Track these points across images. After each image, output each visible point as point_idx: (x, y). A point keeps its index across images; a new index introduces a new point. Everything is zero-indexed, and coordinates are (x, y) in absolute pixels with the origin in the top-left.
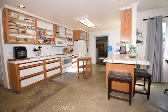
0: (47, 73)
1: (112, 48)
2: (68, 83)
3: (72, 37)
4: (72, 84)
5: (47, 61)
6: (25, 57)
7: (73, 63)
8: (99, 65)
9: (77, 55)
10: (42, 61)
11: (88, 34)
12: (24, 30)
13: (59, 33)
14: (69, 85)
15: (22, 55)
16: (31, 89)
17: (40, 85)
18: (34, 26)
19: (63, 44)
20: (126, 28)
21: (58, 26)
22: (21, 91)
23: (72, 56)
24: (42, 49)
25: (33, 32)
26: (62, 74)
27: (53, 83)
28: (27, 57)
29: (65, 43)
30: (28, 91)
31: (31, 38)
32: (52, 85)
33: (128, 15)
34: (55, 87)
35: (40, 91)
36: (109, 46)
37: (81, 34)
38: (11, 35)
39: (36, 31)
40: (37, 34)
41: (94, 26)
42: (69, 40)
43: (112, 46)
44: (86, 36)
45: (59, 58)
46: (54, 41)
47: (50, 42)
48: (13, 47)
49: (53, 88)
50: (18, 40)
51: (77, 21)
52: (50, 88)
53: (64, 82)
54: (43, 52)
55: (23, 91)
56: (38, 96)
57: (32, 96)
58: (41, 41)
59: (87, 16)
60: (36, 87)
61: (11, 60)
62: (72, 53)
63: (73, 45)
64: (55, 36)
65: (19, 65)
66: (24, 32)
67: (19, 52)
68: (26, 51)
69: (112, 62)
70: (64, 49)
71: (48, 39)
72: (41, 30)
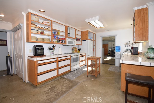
0: (59, 69)
1: (120, 48)
2: (78, 81)
3: (80, 37)
4: (82, 83)
5: (59, 59)
6: (42, 55)
7: (81, 61)
8: (106, 65)
9: (85, 55)
10: (56, 59)
11: (94, 34)
12: (43, 31)
13: (69, 33)
14: (80, 83)
15: (40, 53)
16: (46, 84)
17: (53, 81)
18: (50, 28)
19: (72, 44)
20: (142, 27)
21: (69, 27)
22: (37, 86)
23: (80, 54)
24: (55, 48)
25: (49, 33)
26: (71, 72)
27: (64, 80)
28: (43, 54)
29: (75, 43)
30: (43, 86)
31: (47, 38)
32: (63, 82)
33: (144, 14)
34: (67, 84)
35: (54, 87)
36: (116, 46)
37: (89, 34)
38: (32, 35)
39: (52, 32)
40: (52, 34)
41: (102, 27)
42: (77, 40)
43: (120, 46)
44: (93, 36)
45: (69, 56)
46: (65, 41)
47: (62, 41)
48: (33, 46)
49: (65, 85)
50: (37, 40)
51: (87, 22)
52: (63, 85)
53: (74, 80)
54: (56, 51)
55: (39, 85)
56: (52, 92)
57: (47, 91)
58: (54, 40)
59: (98, 17)
60: (50, 83)
61: (31, 57)
62: (80, 52)
63: (81, 45)
64: (66, 36)
65: (38, 62)
66: (43, 33)
67: (38, 50)
68: (43, 50)
69: (130, 64)
70: (73, 48)
71: (61, 39)
72: (56, 31)
